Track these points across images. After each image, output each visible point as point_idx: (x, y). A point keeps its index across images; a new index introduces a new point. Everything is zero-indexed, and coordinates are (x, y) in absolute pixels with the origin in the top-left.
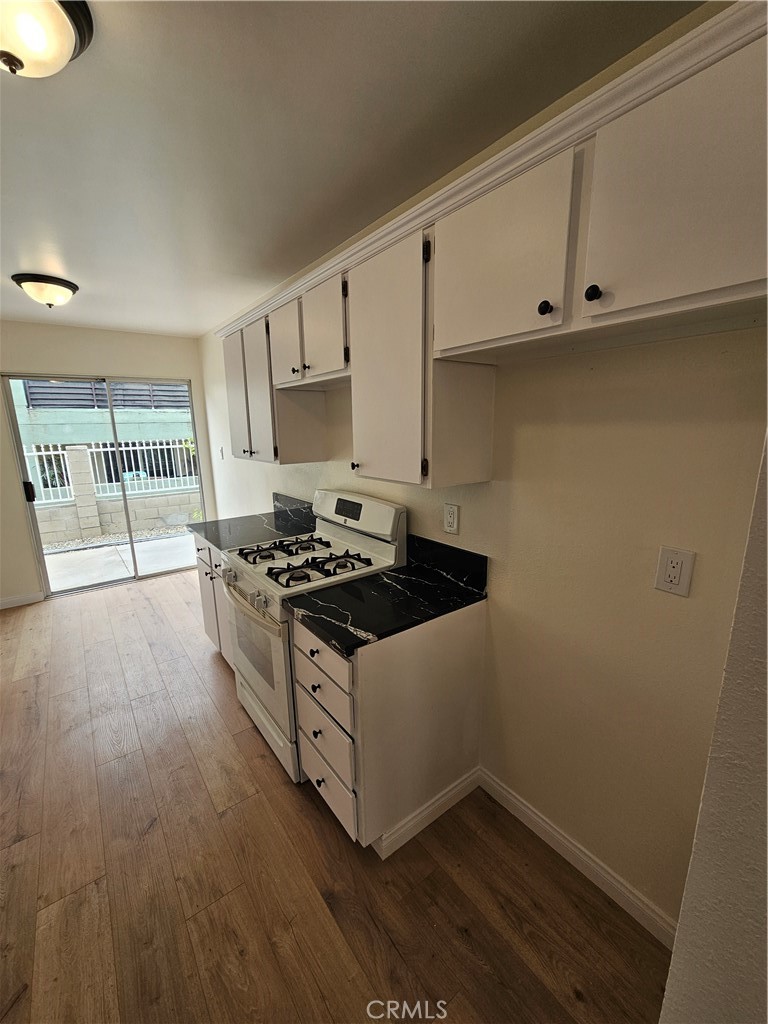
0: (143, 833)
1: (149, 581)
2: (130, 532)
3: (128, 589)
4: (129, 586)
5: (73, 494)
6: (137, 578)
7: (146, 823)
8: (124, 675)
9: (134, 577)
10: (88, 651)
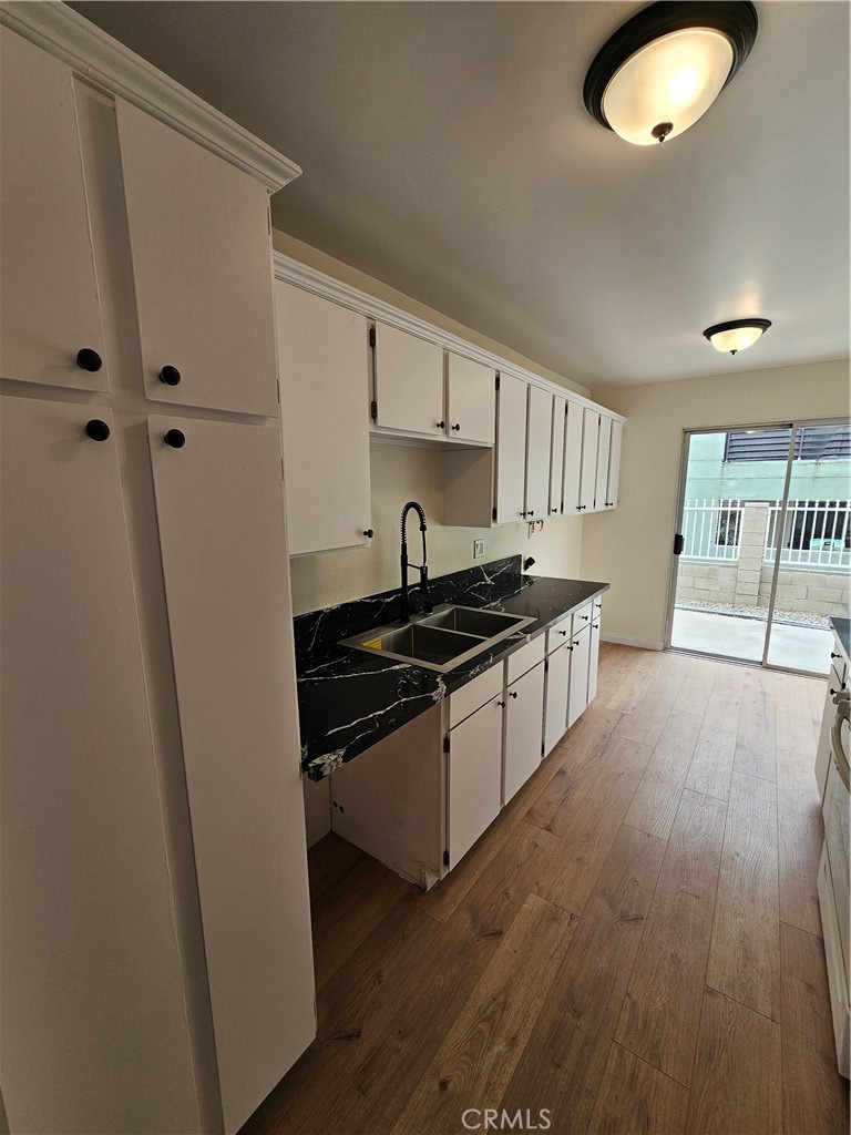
0: (624, 918)
1: (778, 675)
2: (772, 607)
3: (747, 674)
4: (751, 670)
5: (738, 554)
6: (764, 665)
7: (632, 913)
8: (693, 758)
9: (761, 663)
10: (672, 716)
